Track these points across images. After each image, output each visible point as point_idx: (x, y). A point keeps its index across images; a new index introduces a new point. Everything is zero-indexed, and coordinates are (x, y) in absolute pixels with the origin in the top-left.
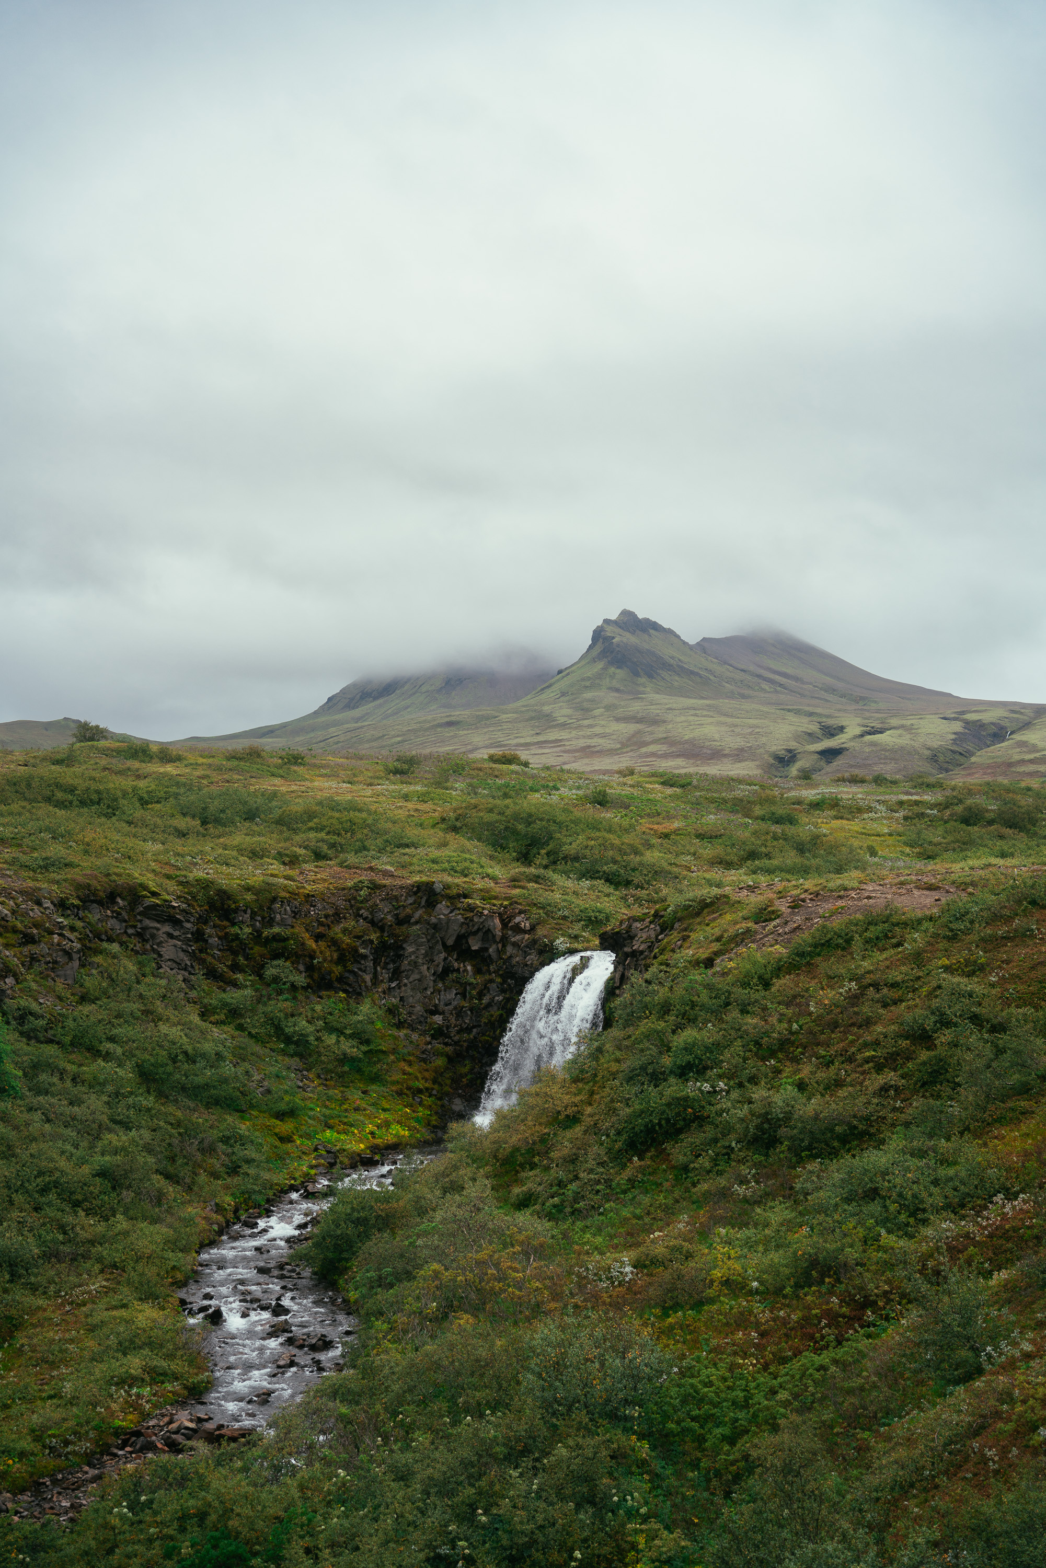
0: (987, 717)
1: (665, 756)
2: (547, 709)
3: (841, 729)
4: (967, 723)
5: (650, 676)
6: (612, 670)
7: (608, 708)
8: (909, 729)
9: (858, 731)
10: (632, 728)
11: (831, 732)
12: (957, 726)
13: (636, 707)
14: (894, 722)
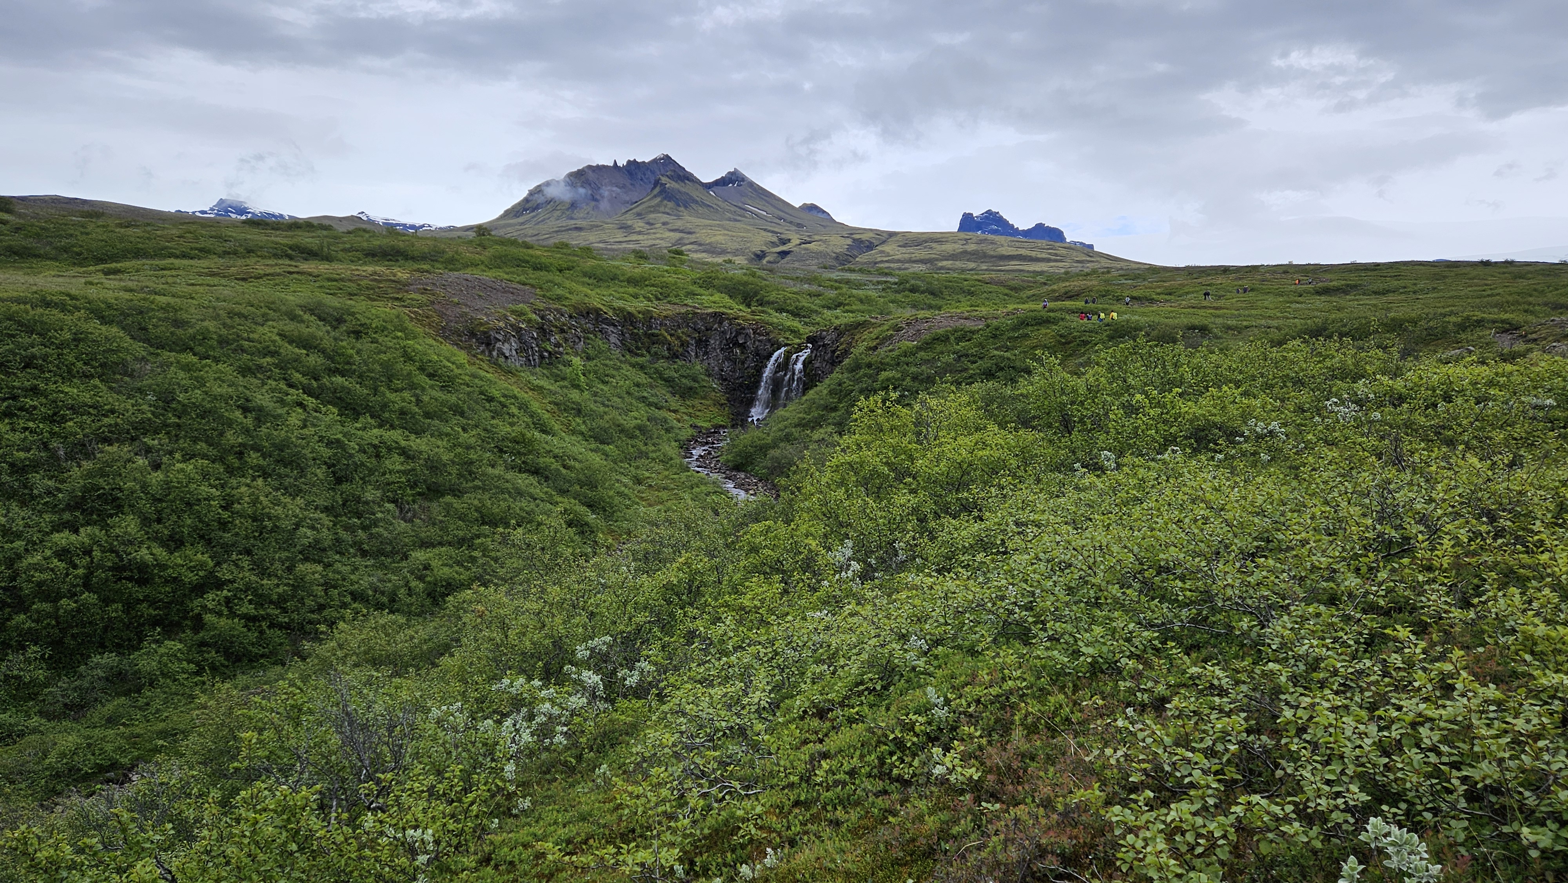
0: (864, 237)
1: (696, 251)
2: (629, 223)
3: (789, 240)
4: (854, 240)
5: (686, 207)
6: (665, 202)
7: (664, 224)
8: (825, 242)
9: (798, 242)
10: (678, 235)
11: (784, 242)
12: (849, 241)
13: (679, 224)
14: (817, 238)
